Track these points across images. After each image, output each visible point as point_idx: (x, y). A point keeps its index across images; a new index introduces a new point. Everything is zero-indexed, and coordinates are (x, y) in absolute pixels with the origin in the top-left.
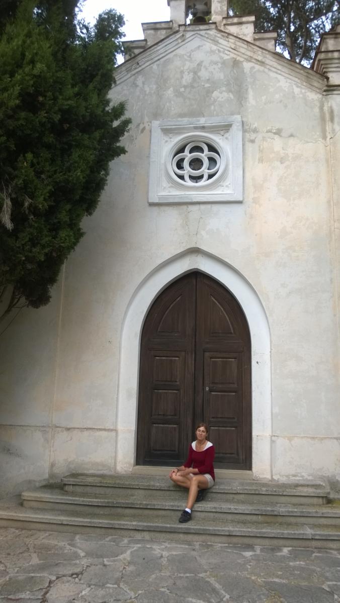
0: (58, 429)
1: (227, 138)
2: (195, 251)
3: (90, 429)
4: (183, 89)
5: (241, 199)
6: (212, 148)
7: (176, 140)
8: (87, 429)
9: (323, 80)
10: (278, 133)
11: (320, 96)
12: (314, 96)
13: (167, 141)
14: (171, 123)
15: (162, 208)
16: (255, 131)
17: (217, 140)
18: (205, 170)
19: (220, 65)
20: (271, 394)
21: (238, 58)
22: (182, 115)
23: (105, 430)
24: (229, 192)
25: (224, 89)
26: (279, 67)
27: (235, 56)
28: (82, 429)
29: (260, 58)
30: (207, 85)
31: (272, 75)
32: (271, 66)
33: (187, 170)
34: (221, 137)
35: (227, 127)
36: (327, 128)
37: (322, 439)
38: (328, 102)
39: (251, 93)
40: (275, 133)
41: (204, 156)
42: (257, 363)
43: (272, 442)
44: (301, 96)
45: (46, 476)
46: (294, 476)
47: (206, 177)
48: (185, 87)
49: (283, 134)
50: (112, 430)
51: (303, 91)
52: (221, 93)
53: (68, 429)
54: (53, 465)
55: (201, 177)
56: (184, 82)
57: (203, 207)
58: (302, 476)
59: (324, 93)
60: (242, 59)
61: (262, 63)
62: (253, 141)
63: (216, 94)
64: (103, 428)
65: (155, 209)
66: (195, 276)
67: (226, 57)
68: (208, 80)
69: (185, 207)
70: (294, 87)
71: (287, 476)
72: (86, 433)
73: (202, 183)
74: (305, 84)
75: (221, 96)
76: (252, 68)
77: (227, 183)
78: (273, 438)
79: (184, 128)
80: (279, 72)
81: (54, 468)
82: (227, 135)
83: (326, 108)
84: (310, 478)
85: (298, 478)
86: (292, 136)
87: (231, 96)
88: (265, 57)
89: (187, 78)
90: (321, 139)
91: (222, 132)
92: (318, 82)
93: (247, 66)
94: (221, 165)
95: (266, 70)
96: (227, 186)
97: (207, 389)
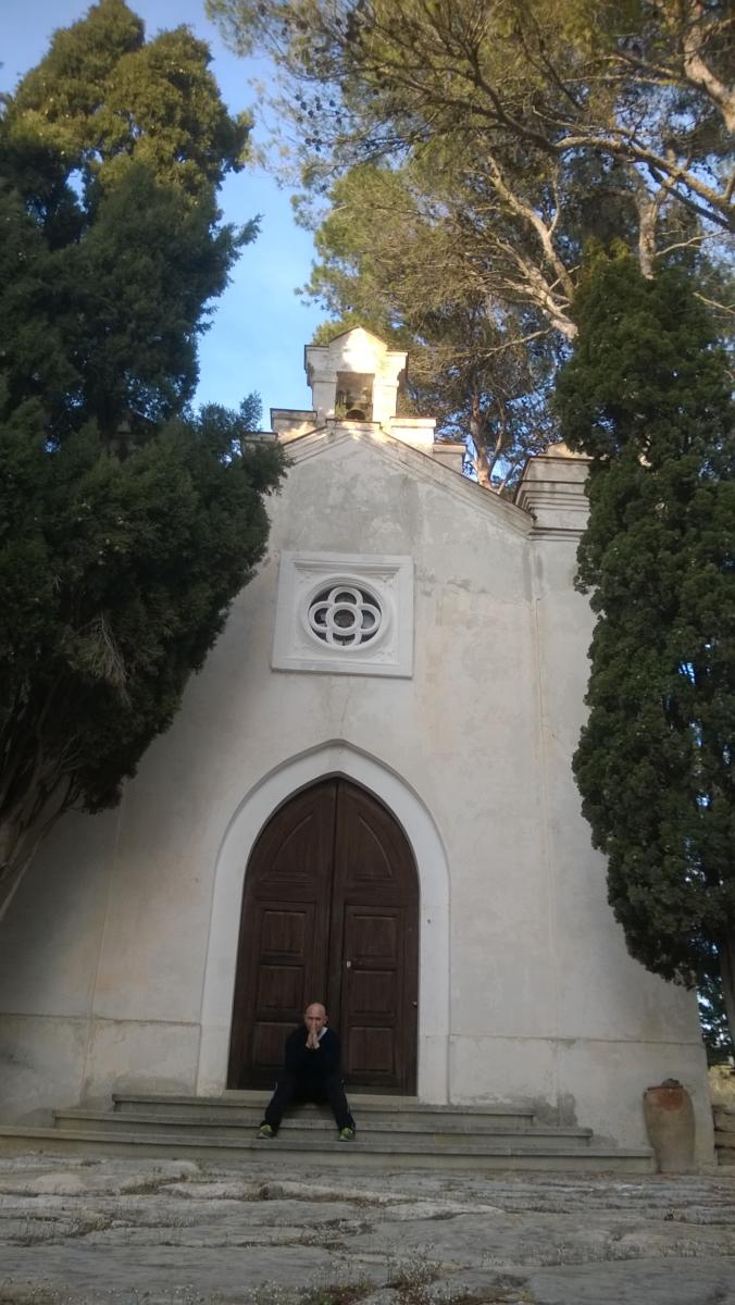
0: (101, 1021)
1: (390, 586)
2: (339, 744)
3: (157, 1022)
4: (328, 511)
5: (410, 674)
6: (368, 598)
7: (317, 582)
8: (152, 1022)
9: (529, 520)
10: (465, 585)
11: (524, 540)
12: (515, 540)
13: (302, 582)
14: (307, 556)
15: (293, 677)
16: (432, 579)
17: (377, 587)
18: (356, 628)
19: (384, 483)
20: (450, 970)
21: (410, 476)
22: (325, 548)
23: (182, 1024)
24: (390, 662)
25: (389, 516)
26: (468, 495)
27: (405, 473)
28: (142, 1023)
29: (441, 480)
30: (364, 509)
31: (458, 504)
32: (457, 493)
33: (331, 626)
34: (383, 583)
35: (392, 571)
36: (533, 584)
37: (526, 1039)
38: (535, 549)
39: (426, 526)
40: (460, 586)
41: (357, 608)
42: (429, 921)
43: (450, 1043)
44: (497, 537)
45: (76, 1101)
46: (483, 1098)
47: (358, 638)
48: (332, 507)
49: (471, 588)
50: (194, 1024)
51: (501, 531)
52: (384, 521)
53: (118, 1022)
54: (88, 1083)
55: (351, 638)
56: (331, 502)
57: (353, 680)
58: (496, 1099)
59: (530, 537)
60: (415, 478)
61: (444, 487)
62: (428, 594)
63: (376, 523)
64: (178, 1020)
65: (281, 678)
66: (336, 783)
67: (393, 473)
68: (367, 501)
69: (325, 678)
70: (488, 524)
71: (473, 1098)
72: (150, 1029)
73: (352, 646)
74: (502, 521)
75: (384, 526)
76: (429, 492)
77: (389, 649)
78: (452, 1038)
79: (329, 567)
80: (467, 501)
81: (91, 1088)
82: (391, 581)
83: (531, 557)
84: (508, 1101)
85: (487, 1102)
86: (483, 591)
87: (399, 527)
88: (448, 479)
89: (335, 496)
90: (524, 600)
91: (384, 577)
92: (521, 520)
93: (423, 488)
94: (381, 622)
95: (449, 497)
96: (389, 654)
97: (349, 964)
